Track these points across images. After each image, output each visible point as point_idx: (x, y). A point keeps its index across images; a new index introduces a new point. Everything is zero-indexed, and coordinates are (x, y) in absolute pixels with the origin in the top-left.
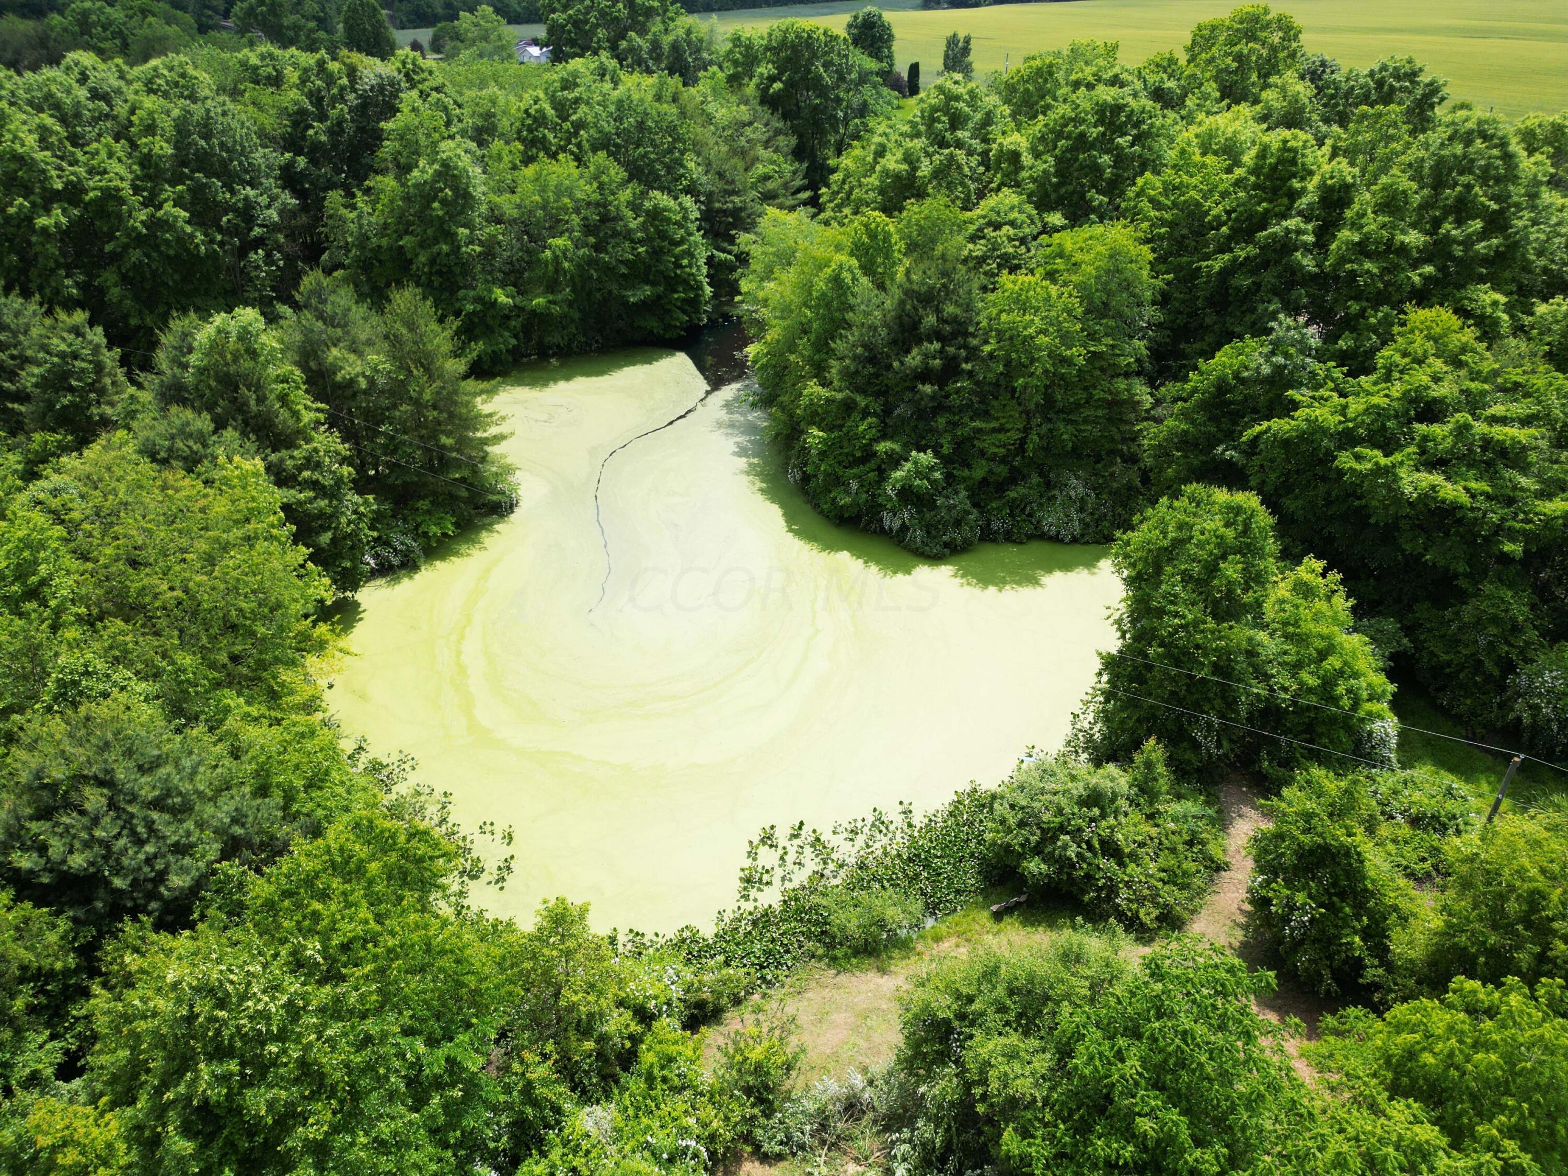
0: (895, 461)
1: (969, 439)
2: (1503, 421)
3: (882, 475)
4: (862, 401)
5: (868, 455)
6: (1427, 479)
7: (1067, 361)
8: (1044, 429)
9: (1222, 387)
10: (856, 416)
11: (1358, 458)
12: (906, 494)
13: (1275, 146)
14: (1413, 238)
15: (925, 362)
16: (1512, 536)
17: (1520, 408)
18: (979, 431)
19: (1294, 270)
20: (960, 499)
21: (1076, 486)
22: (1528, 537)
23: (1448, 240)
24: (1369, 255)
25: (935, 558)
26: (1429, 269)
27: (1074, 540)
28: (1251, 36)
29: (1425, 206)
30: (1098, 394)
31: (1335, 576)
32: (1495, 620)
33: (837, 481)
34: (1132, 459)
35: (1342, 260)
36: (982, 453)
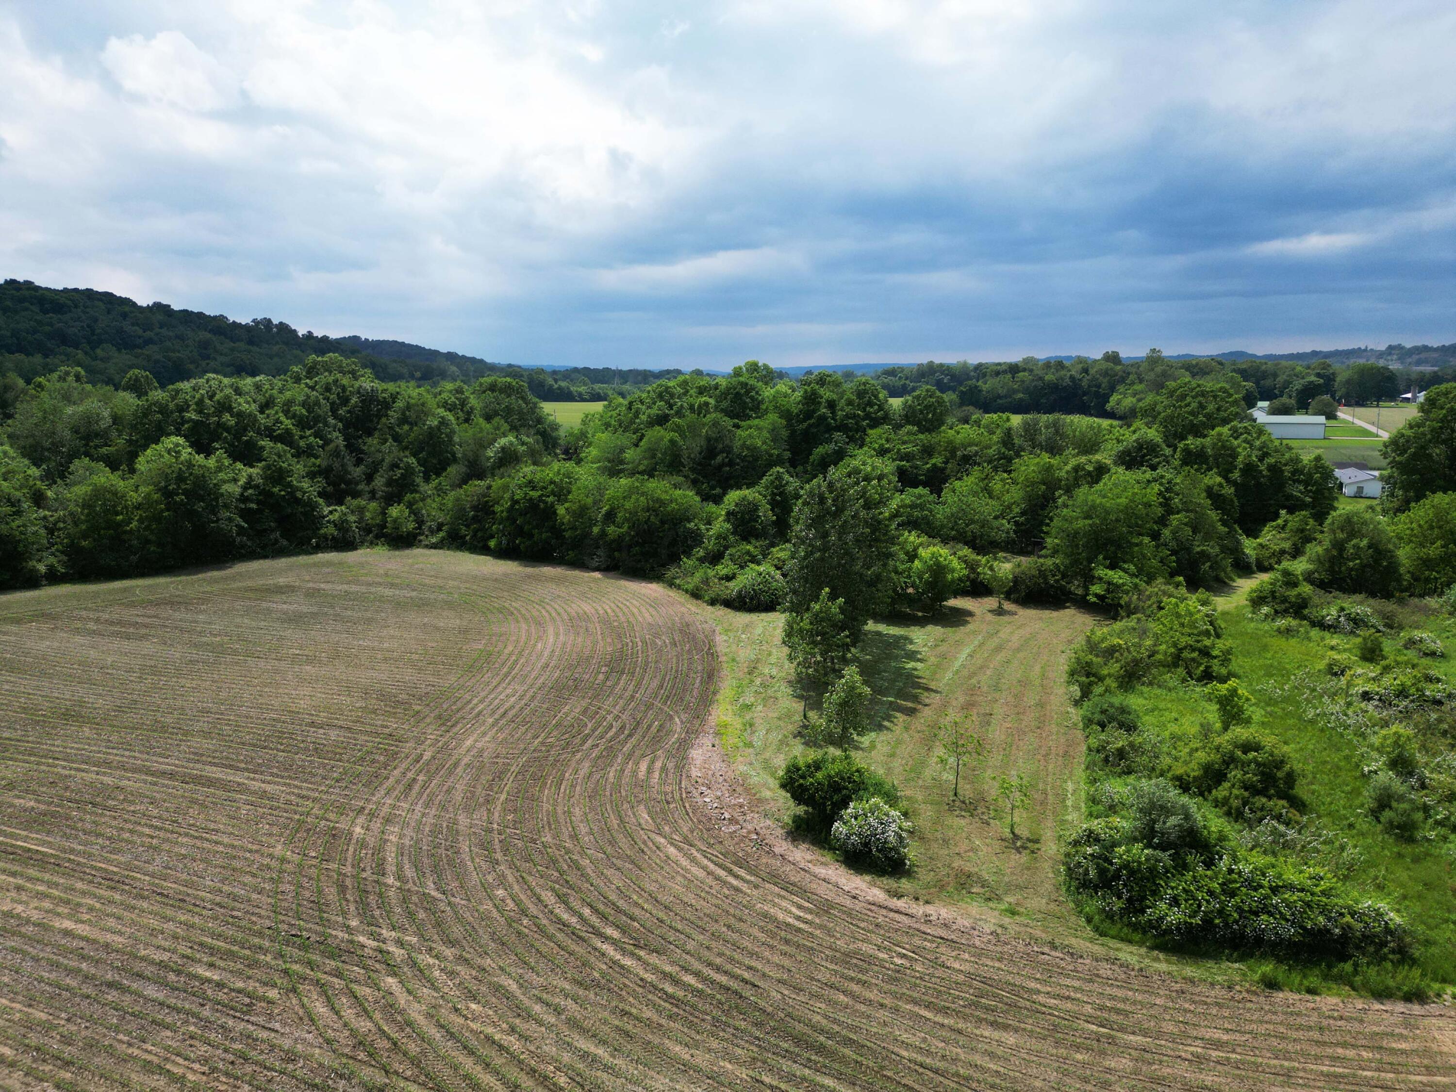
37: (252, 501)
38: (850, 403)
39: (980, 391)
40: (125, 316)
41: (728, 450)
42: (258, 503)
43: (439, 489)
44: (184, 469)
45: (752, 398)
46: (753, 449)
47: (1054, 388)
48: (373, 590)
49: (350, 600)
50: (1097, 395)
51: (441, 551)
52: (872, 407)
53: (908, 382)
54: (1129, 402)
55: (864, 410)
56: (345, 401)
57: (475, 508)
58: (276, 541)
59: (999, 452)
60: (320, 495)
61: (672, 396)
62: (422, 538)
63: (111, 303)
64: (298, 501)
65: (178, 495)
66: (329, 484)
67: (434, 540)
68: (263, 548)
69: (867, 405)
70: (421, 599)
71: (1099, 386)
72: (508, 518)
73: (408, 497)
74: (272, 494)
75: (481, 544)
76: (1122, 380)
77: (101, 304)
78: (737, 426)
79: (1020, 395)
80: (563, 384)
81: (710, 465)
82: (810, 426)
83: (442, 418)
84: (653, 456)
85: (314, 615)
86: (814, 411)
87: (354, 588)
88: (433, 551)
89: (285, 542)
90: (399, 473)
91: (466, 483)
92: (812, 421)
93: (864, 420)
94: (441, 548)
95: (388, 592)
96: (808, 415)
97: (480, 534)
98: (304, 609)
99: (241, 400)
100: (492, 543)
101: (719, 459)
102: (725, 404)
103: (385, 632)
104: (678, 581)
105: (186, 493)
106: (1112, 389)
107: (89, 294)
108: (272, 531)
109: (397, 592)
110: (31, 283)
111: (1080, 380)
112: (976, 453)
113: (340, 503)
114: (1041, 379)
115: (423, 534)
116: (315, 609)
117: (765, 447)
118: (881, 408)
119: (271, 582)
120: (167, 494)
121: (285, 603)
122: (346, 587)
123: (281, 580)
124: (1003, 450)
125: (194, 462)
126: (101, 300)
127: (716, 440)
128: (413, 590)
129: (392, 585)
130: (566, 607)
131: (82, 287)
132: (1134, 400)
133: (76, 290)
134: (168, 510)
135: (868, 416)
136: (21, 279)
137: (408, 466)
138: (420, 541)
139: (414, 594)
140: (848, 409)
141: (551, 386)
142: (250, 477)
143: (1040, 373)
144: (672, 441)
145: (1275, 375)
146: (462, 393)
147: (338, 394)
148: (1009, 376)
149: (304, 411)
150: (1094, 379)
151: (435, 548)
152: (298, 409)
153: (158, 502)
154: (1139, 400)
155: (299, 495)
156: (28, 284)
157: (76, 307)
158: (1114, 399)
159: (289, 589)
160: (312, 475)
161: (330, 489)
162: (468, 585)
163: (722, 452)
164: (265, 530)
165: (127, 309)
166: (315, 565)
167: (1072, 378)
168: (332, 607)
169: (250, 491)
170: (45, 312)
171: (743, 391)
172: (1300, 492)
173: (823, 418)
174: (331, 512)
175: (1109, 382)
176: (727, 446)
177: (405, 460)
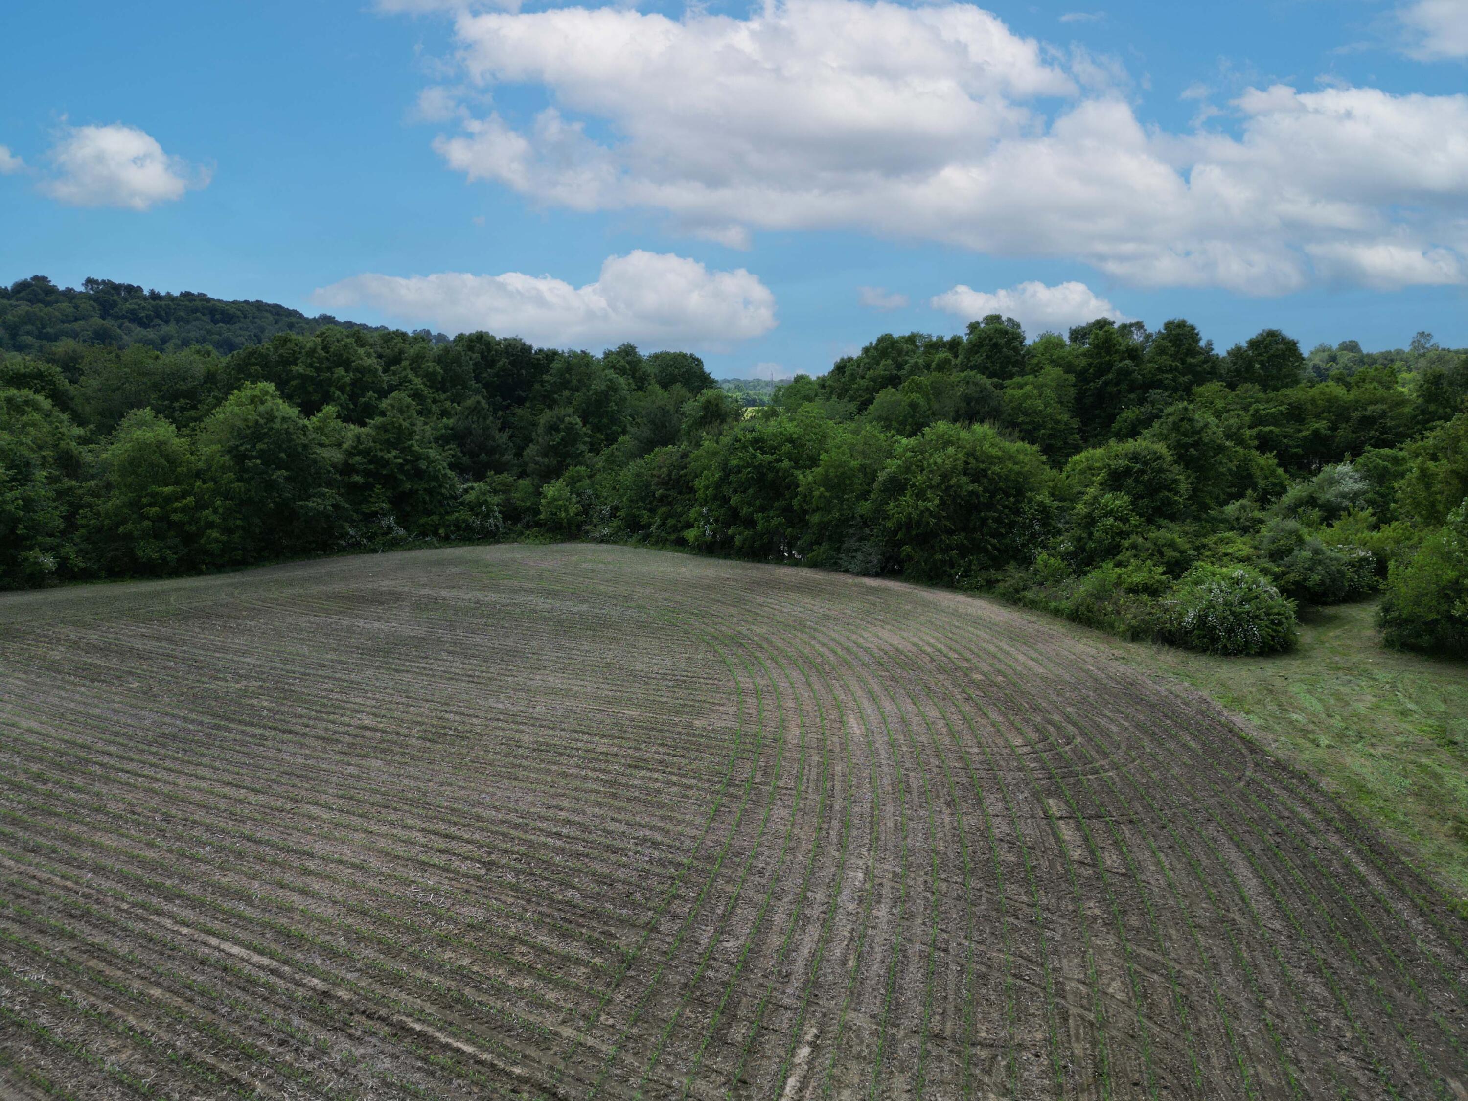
37: (357, 472)
38: (1159, 351)
40: (291, 326)
42: (367, 473)
43: (611, 461)
44: (262, 421)
46: (1032, 413)
48: (519, 599)
49: (482, 616)
51: (617, 547)
55: (1183, 362)
56: (491, 364)
57: (664, 484)
58: (390, 528)
60: (452, 466)
62: (588, 527)
63: (278, 314)
64: (419, 474)
65: (250, 458)
66: (464, 454)
67: (606, 531)
68: (370, 539)
69: (1187, 355)
70: (596, 616)
72: (715, 498)
73: (572, 470)
74: (386, 463)
75: (673, 537)
77: (268, 315)
78: (1001, 387)
82: (1106, 383)
83: (610, 380)
85: (418, 642)
86: (1112, 363)
87: (491, 597)
88: (604, 546)
89: (402, 532)
90: (558, 437)
91: (649, 450)
92: (1110, 376)
93: (1184, 375)
94: (615, 542)
95: (542, 604)
97: (671, 522)
98: (407, 631)
99: (361, 351)
100: (691, 535)
103: (537, 681)
104: (1029, 595)
105: (262, 454)
107: (259, 306)
108: (384, 515)
109: (558, 604)
110: (205, 295)
112: (1383, 414)
113: (479, 477)
115: (591, 522)
116: (421, 632)
117: (1049, 410)
119: (370, 586)
120: (240, 458)
121: (379, 619)
122: (479, 595)
123: (386, 583)
125: (276, 414)
126: (270, 312)
127: (978, 401)
128: (583, 601)
129: (549, 593)
130: (854, 637)
131: (252, 299)
133: (246, 302)
134: (239, 481)
136: (195, 291)
137: (571, 428)
138: (587, 532)
139: (585, 607)
142: (358, 437)
147: (482, 354)
149: (438, 369)
151: (607, 542)
152: (430, 366)
153: (223, 468)
155: (423, 465)
156: (202, 297)
157: (245, 317)
159: (395, 597)
160: (442, 440)
161: (466, 460)
162: (667, 595)
164: (375, 514)
165: (293, 320)
166: (440, 563)
168: (452, 627)
169: (358, 459)
170: (215, 322)
171: (1002, 341)
174: (466, 491)
176: (994, 410)
177: (567, 419)
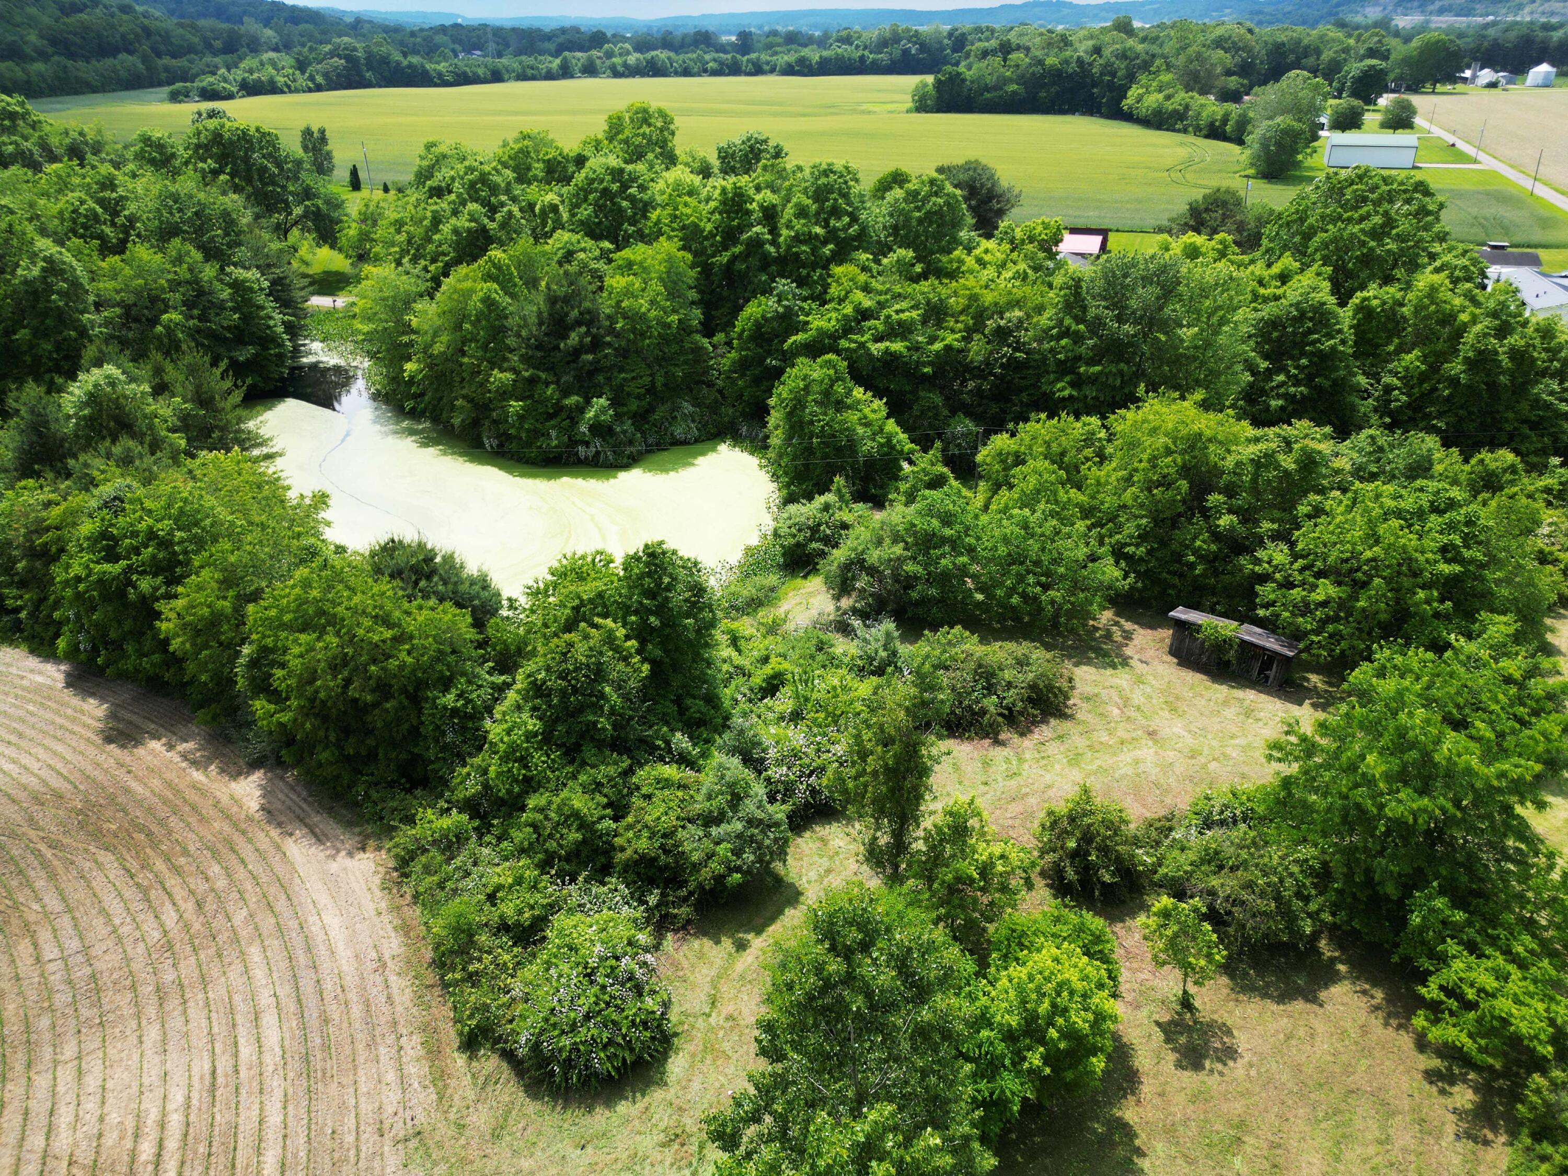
0: (581, 410)
1: (622, 386)
2: (902, 311)
3: (574, 422)
4: (543, 375)
5: (559, 409)
6: (882, 346)
7: (669, 326)
8: (662, 371)
9: (758, 325)
10: (540, 386)
11: (851, 341)
12: (597, 428)
13: (729, 187)
14: (818, 230)
15: (581, 342)
16: (925, 364)
17: (904, 305)
18: (625, 379)
19: (766, 256)
20: (628, 425)
21: (688, 408)
22: (930, 364)
23: (835, 229)
24: (801, 242)
25: (626, 467)
26: (831, 246)
27: (697, 441)
28: (646, 121)
29: (818, 213)
30: (687, 345)
31: (869, 394)
32: (929, 409)
33: (536, 434)
34: (710, 385)
35: (789, 247)
36: (629, 394)
38: (802, 212)
39: (964, 80)
41: (589, 319)
45: (632, 199)
46: (634, 317)
47: (1057, 75)
50: (1111, 86)
52: (839, 218)
53: (866, 53)
54: (1153, 100)
55: (826, 225)
59: (1060, 322)
61: (494, 189)
69: (830, 214)
71: (1114, 75)
76: (1146, 66)
78: (607, 259)
79: (1014, 87)
80: (415, 60)
81: (557, 348)
82: (734, 258)
83: (49, 260)
84: (458, 327)
86: (741, 229)
92: (737, 249)
93: (825, 243)
96: (730, 236)
101: (574, 338)
102: (585, 212)
106: (1131, 78)
111: (1090, 64)
112: (1020, 323)
114: (1041, 62)
117: (653, 313)
118: (854, 219)
124: (1068, 321)
127: (567, 300)
132: (1160, 97)
135: (832, 236)
140: (799, 224)
141: (398, 63)
143: (1039, 53)
144: (488, 301)
145: (1318, 52)
146: (113, 188)
148: (999, 59)
150: (1109, 64)
154: (1168, 98)
158: (1134, 92)
163: (579, 323)
167: (1080, 61)
171: (615, 187)
172: (1552, 393)
173: (756, 244)
175: (1127, 68)
176: (589, 311)
